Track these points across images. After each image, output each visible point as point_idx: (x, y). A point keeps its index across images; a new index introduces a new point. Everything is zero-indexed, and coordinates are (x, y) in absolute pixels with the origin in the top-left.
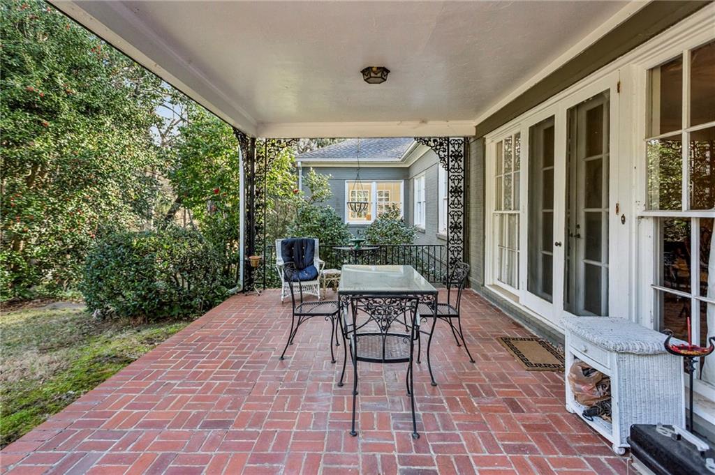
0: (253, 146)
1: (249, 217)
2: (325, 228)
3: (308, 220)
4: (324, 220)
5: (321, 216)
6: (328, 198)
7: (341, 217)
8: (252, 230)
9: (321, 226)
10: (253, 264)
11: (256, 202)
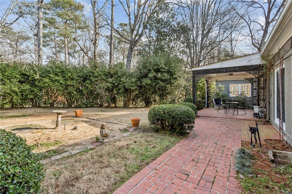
0: (208, 82)
1: (208, 94)
2: (223, 97)
3: (218, 95)
4: (223, 95)
5: (222, 94)
6: (224, 90)
7: (228, 95)
8: (208, 97)
9: (222, 97)
10: (209, 103)
11: (209, 92)
